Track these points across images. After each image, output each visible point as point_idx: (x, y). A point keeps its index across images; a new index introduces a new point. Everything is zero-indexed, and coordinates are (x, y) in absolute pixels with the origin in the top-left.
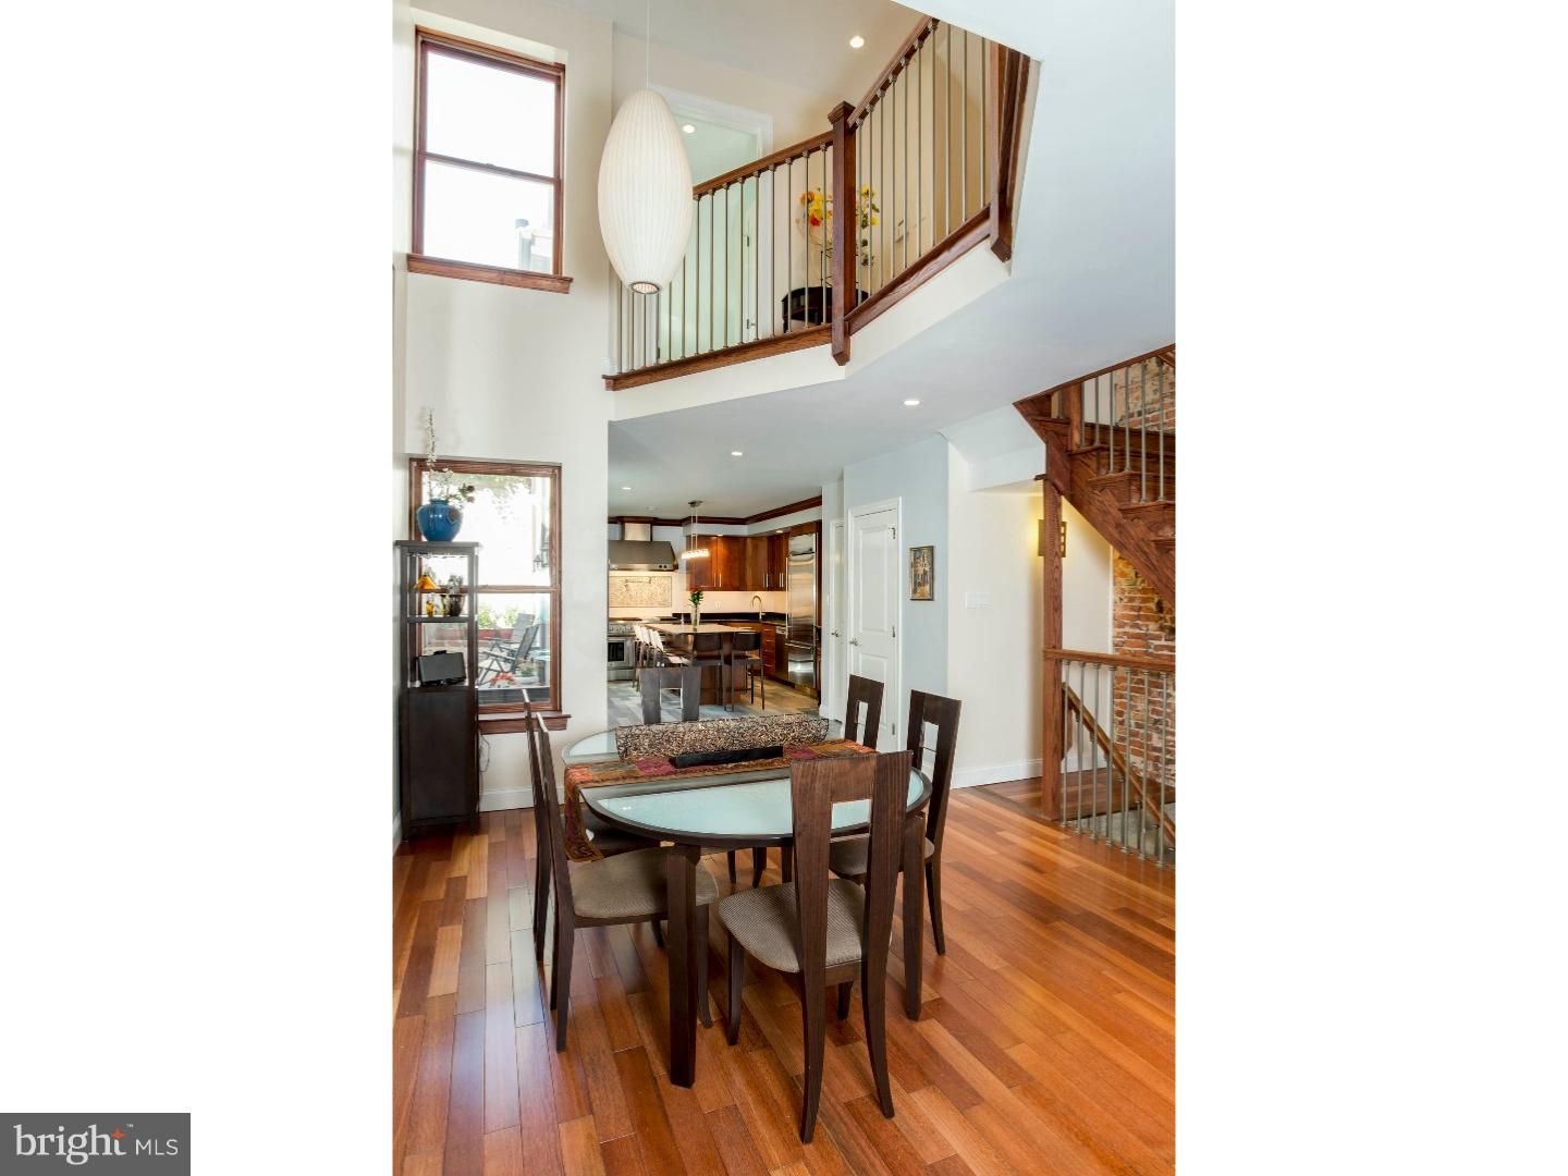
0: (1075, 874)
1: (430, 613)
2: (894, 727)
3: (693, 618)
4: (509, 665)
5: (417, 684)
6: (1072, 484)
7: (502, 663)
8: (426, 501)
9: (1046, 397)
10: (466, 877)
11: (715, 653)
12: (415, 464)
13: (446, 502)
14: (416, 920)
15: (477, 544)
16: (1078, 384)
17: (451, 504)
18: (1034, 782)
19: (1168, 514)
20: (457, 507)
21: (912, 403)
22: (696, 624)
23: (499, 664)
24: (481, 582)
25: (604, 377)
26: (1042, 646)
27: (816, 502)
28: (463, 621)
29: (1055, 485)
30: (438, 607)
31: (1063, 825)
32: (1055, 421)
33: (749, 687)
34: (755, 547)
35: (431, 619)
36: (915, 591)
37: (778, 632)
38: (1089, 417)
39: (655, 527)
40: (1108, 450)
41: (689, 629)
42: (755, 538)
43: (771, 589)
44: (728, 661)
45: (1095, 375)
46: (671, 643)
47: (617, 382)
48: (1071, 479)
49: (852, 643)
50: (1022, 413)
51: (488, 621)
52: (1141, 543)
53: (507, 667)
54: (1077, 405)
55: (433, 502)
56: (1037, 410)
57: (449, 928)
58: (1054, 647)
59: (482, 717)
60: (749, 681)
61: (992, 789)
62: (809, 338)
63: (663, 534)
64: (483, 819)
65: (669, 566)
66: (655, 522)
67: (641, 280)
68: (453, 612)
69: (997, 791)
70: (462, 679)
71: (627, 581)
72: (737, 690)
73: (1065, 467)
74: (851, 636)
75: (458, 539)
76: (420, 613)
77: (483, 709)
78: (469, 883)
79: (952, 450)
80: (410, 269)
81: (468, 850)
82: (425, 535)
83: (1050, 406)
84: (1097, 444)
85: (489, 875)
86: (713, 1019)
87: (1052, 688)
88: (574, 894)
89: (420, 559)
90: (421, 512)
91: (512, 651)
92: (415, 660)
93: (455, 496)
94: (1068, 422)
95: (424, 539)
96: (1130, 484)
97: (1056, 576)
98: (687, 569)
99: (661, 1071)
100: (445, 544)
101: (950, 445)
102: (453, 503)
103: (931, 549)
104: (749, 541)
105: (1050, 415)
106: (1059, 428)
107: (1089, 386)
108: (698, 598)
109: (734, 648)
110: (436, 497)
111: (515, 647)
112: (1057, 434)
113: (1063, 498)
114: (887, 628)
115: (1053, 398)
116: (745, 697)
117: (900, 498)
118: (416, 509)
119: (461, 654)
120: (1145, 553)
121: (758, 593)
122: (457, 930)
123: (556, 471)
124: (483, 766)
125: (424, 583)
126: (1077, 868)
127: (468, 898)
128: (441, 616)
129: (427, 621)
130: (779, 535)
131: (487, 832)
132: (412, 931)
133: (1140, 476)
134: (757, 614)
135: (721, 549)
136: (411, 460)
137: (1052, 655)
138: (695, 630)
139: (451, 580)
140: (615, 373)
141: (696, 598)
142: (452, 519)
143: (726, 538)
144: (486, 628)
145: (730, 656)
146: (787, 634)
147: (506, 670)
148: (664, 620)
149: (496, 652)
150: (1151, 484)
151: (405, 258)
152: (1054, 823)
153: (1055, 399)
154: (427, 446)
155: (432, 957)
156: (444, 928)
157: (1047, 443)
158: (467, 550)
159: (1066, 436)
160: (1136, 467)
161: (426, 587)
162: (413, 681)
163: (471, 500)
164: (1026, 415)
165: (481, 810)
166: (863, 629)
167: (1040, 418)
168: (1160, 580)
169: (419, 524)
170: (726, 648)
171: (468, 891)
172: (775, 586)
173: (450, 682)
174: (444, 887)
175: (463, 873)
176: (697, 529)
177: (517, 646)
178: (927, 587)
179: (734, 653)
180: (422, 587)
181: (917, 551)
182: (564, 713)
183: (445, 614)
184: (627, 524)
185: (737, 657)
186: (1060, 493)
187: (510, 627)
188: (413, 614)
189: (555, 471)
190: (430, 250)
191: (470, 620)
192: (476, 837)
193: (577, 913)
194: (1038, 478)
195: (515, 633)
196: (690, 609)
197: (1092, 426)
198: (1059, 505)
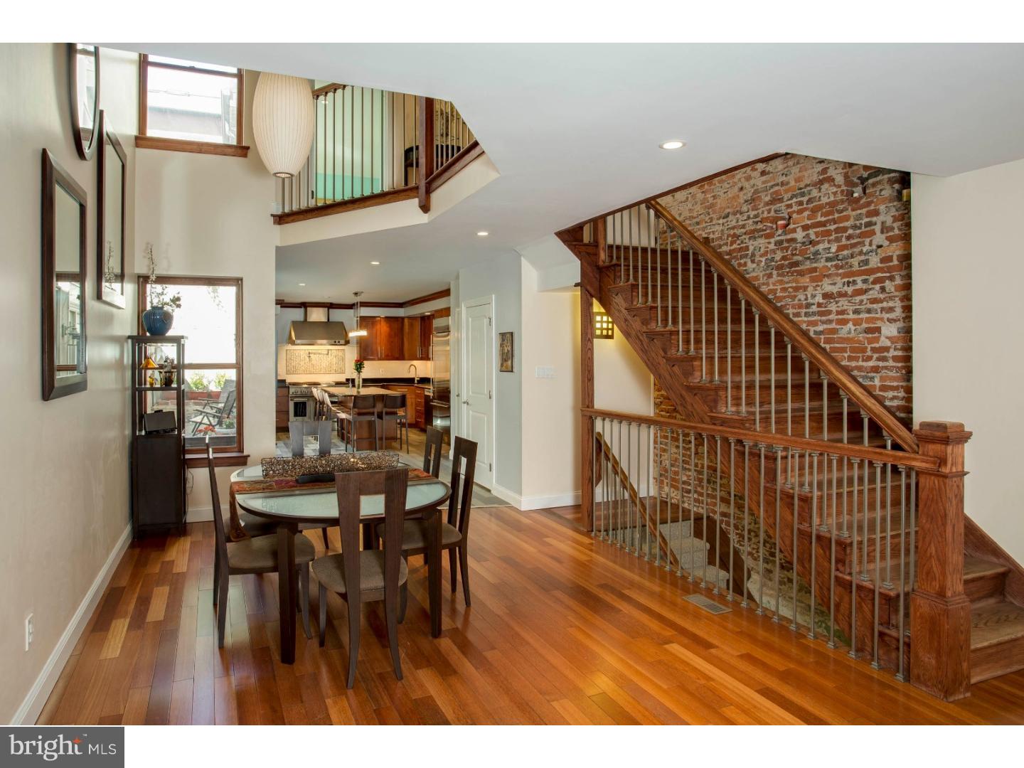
0: (585, 564)
1: (152, 384)
2: (490, 465)
3: (356, 383)
4: (216, 420)
5: (143, 433)
6: (600, 289)
7: (211, 419)
8: (149, 307)
9: (579, 228)
10: (173, 561)
11: (371, 410)
12: (141, 280)
13: (162, 308)
14: (141, 583)
15: (182, 337)
16: (603, 218)
17: (165, 309)
18: (577, 508)
19: (654, 313)
20: (170, 311)
21: (483, 234)
22: (359, 388)
23: (208, 419)
24: (187, 361)
25: (272, 215)
26: (580, 405)
27: (446, 293)
28: (174, 389)
29: (587, 290)
30: (157, 380)
31: (593, 534)
32: (586, 245)
33: (399, 436)
34: (411, 325)
35: (153, 389)
36: (502, 365)
37: (426, 393)
38: (610, 241)
39: (330, 310)
40: (620, 266)
41: (353, 391)
42: (411, 318)
43: (422, 359)
44: (380, 416)
45: (613, 213)
46: (340, 403)
47: (281, 219)
48: (600, 286)
49: (464, 403)
50: (561, 240)
51: (202, 385)
52: (639, 334)
53: (214, 421)
54: (603, 233)
55: (154, 308)
56: (571, 237)
57: (161, 588)
58: (588, 407)
59: (188, 456)
60: (399, 432)
61: (555, 510)
62: (404, 193)
63: (337, 315)
64: (188, 527)
65: (342, 342)
66: (330, 306)
67: (281, 171)
68: (167, 383)
69: (558, 512)
70: (173, 430)
71: (309, 353)
72: (386, 439)
73: (596, 277)
74: (464, 398)
75: (170, 333)
76: (145, 384)
77: (188, 450)
78: (175, 564)
79: (524, 262)
80: (137, 145)
81: (177, 545)
82: (148, 331)
83: (582, 234)
84: (615, 261)
85: (189, 560)
86: (313, 635)
87: (587, 437)
88: (229, 556)
89: (146, 348)
90: (145, 315)
91: (219, 409)
92: (142, 417)
93: (167, 304)
94: (595, 244)
95: (148, 334)
96: (632, 292)
97: (589, 355)
98: (357, 343)
99: (276, 657)
100: (161, 337)
101: (522, 258)
102: (166, 308)
103: (512, 334)
104: (406, 320)
105: (582, 241)
106: (591, 250)
107: (610, 219)
108: (361, 368)
109: (385, 406)
110: (155, 304)
111: (221, 405)
112: (588, 254)
113: (594, 299)
114: (486, 392)
115: (585, 228)
116: (396, 444)
117: (494, 296)
118: (142, 312)
119: (173, 412)
120: (641, 341)
121: (415, 362)
122: (165, 590)
123: (240, 282)
124: (188, 491)
125: (148, 363)
126: (588, 561)
127: (174, 572)
128: (159, 386)
129: (149, 389)
130: (428, 316)
131: (190, 535)
132: (138, 590)
133: (638, 285)
134: (413, 379)
135: (383, 328)
136: (139, 277)
137: (587, 413)
138: (358, 392)
139: (165, 361)
140: (279, 212)
141: (359, 366)
142: (166, 319)
143: (388, 319)
144: (200, 391)
145: (382, 412)
146: (431, 395)
147: (213, 424)
148: (338, 384)
149: (208, 410)
150: (644, 290)
151: (134, 139)
152: (588, 533)
153: (587, 230)
154: (150, 269)
155: (149, 603)
156: (159, 588)
157: (581, 260)
158: (177, 340)
159: (596, 255)
160: (636, 278)
161: (149, 367)
162: (140, 430)
163: (179, 306)
164: (564, 241)
165: (187, 521)
166: (472, 392)
167: (574, 243)
168: (649, 360)
169: (144, 323)
170: (379, 407)
171: (174, 569)
172: (426, 357)
173: (165, 431)
174: (159, 566)
175: (171, 559)
176: (365, 312)
177: (223, 405)
178: (510, 362)
179: (384, 410)
180: (147, 366)
181: (503, 335)
182: (245, 453)
183: (161, 385)
184: (308, 309)
185: (387, 413)
186: (592, 296)
187: (219, 390)
188: (140, 384)
189: (238, 282)
190: (151, 132)
191: (178, 389)
192: (183, 538)
193: (230, 565)
194: (577, 285)
195: (222, 395)
196: (354, 375)
197: (611, 247)
198: (591, 305)
